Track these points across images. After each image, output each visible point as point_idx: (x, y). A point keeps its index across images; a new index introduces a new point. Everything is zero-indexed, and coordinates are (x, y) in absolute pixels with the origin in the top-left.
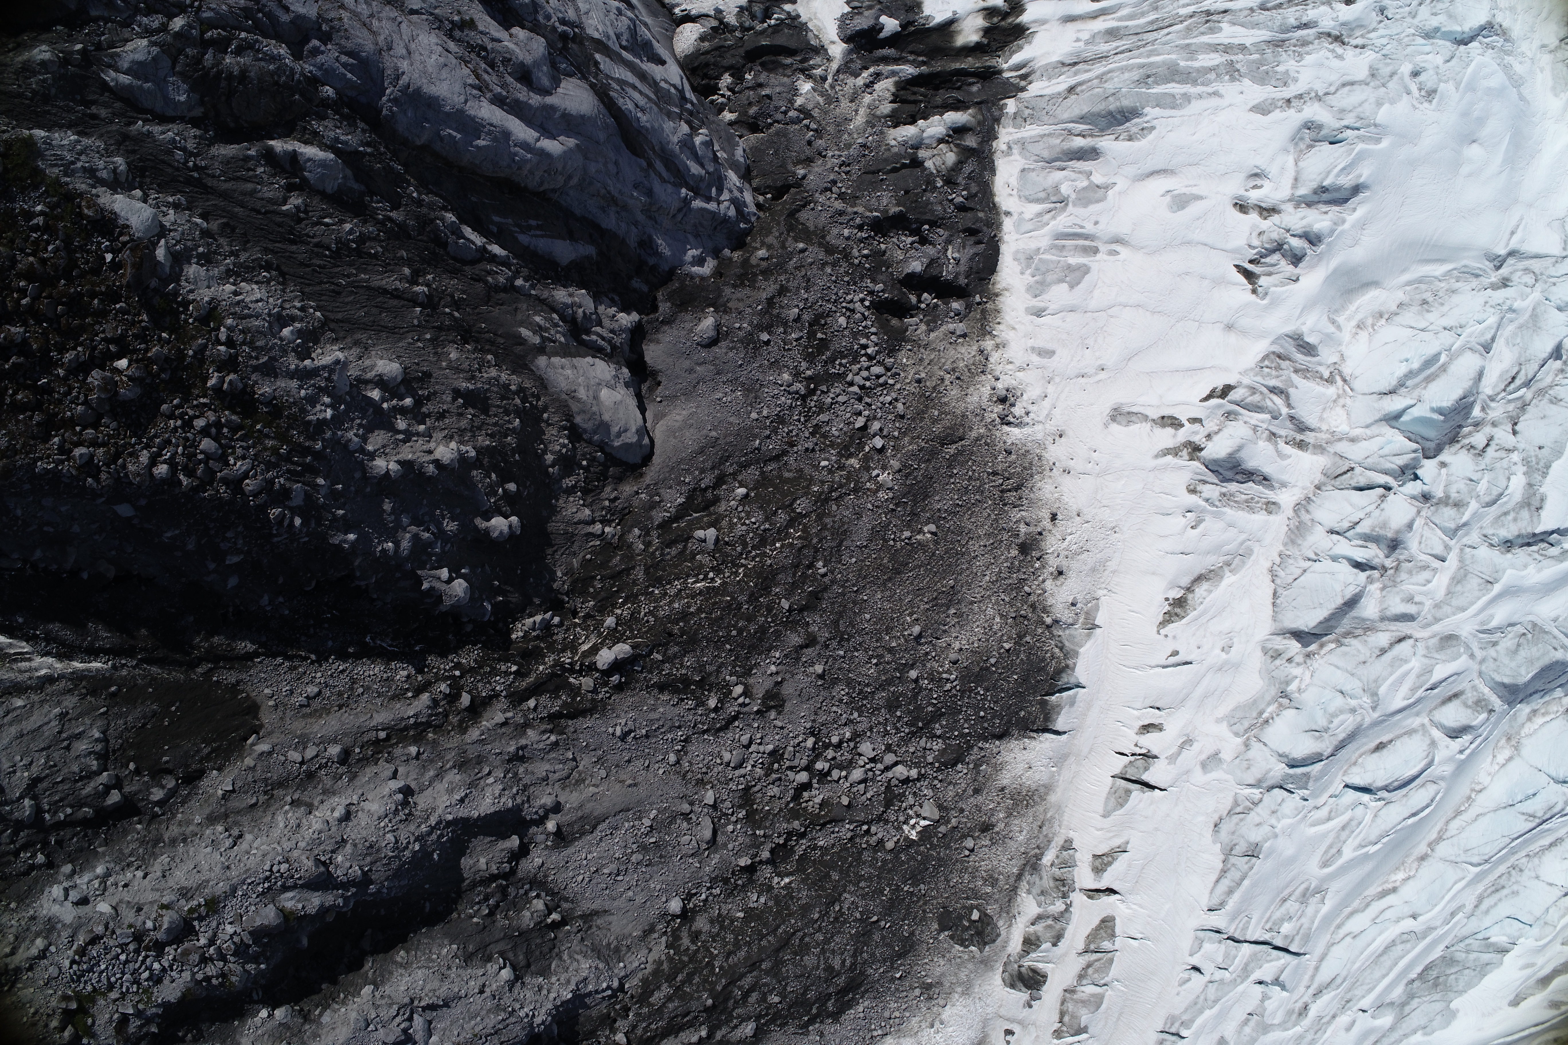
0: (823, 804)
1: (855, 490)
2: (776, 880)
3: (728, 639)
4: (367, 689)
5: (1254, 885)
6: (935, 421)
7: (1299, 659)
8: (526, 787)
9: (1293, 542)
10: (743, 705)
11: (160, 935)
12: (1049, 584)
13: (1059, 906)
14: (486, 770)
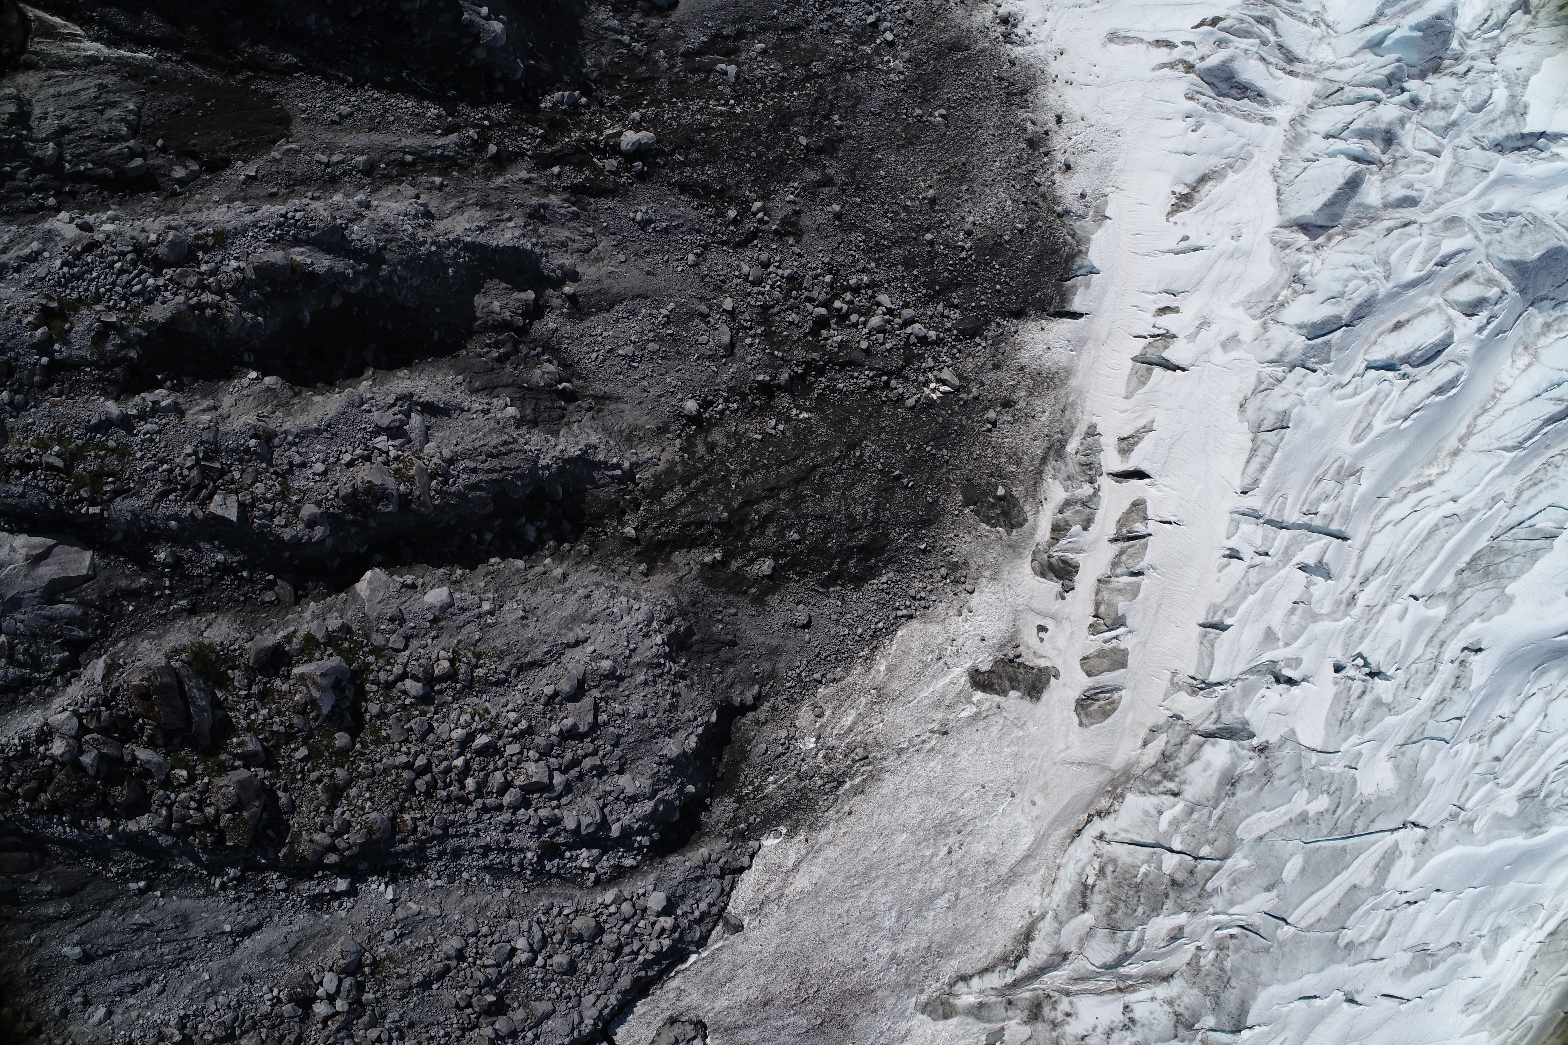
0: (841, 345)
1: (869, 67)
2: (795, 411)
3: (748, 159)
4: (398, 119)
5: (1286, 458)
6: (943, 30)
7: (1310, 249)
8: (544, 246)
9: (1291, 149)
10: (761, 221)
11: (161, 250)
12: (1057, 177)
13: (1086, 490)
14: (507, 215)
